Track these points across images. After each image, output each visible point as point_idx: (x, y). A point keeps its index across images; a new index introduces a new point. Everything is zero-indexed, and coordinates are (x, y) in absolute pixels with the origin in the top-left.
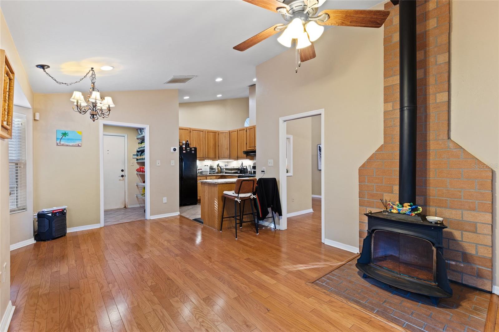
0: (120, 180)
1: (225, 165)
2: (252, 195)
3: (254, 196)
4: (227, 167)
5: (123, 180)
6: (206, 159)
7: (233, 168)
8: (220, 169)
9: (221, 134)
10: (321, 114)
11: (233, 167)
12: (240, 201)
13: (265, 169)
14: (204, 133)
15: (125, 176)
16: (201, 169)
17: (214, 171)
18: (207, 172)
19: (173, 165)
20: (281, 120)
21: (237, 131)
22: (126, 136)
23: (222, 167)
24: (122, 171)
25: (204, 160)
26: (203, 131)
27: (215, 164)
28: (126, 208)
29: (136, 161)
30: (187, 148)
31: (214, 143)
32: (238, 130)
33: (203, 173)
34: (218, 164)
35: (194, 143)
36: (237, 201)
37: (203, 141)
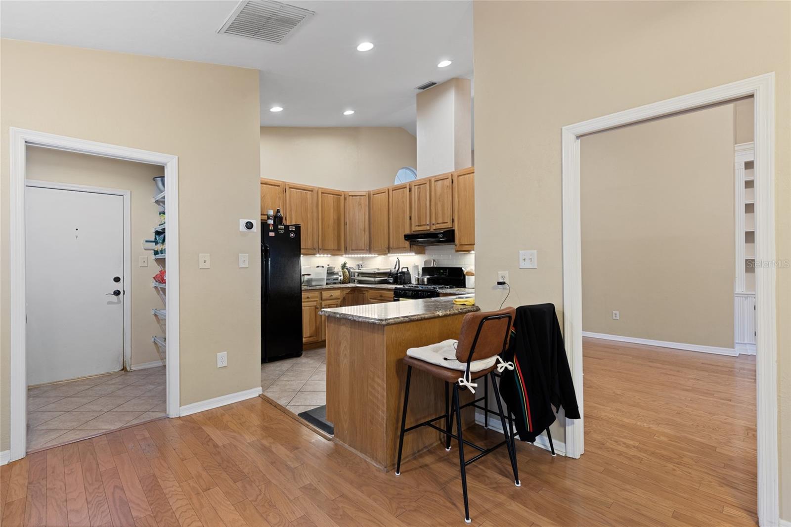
0: (109, 303)
1: (359, 265)
2: (501, 360)
3: (506, 365)
4: (364, 270)
5: (119, 302)
6: (319, 253)
7: (377, 271)
8: (347, 273)
9: (351, 197)
10: (752, 96)
11: (378, 269)
12: (474, 388)
13: (507, 276)
14: (315, 195)
15: (124, 294)
16: (309, 275)
17: (337, 279)
18: (322, 280)
19: (243, 266)
20: (569, 134)
21: (387, 193)
22: (127, 196)
23: (351, 270)
24: (117, 280)
25: (314, 254)
26: (312, 191)
27: (337, 262)
28: (126, 371)
29: (153, 257)
30: (279, 226)
31: (335, 217)
32: (388, 190)
33: (314, 284)
34: (345, 264)
35: (293, 216)
36: (465, 387)
37: (312, 212)
